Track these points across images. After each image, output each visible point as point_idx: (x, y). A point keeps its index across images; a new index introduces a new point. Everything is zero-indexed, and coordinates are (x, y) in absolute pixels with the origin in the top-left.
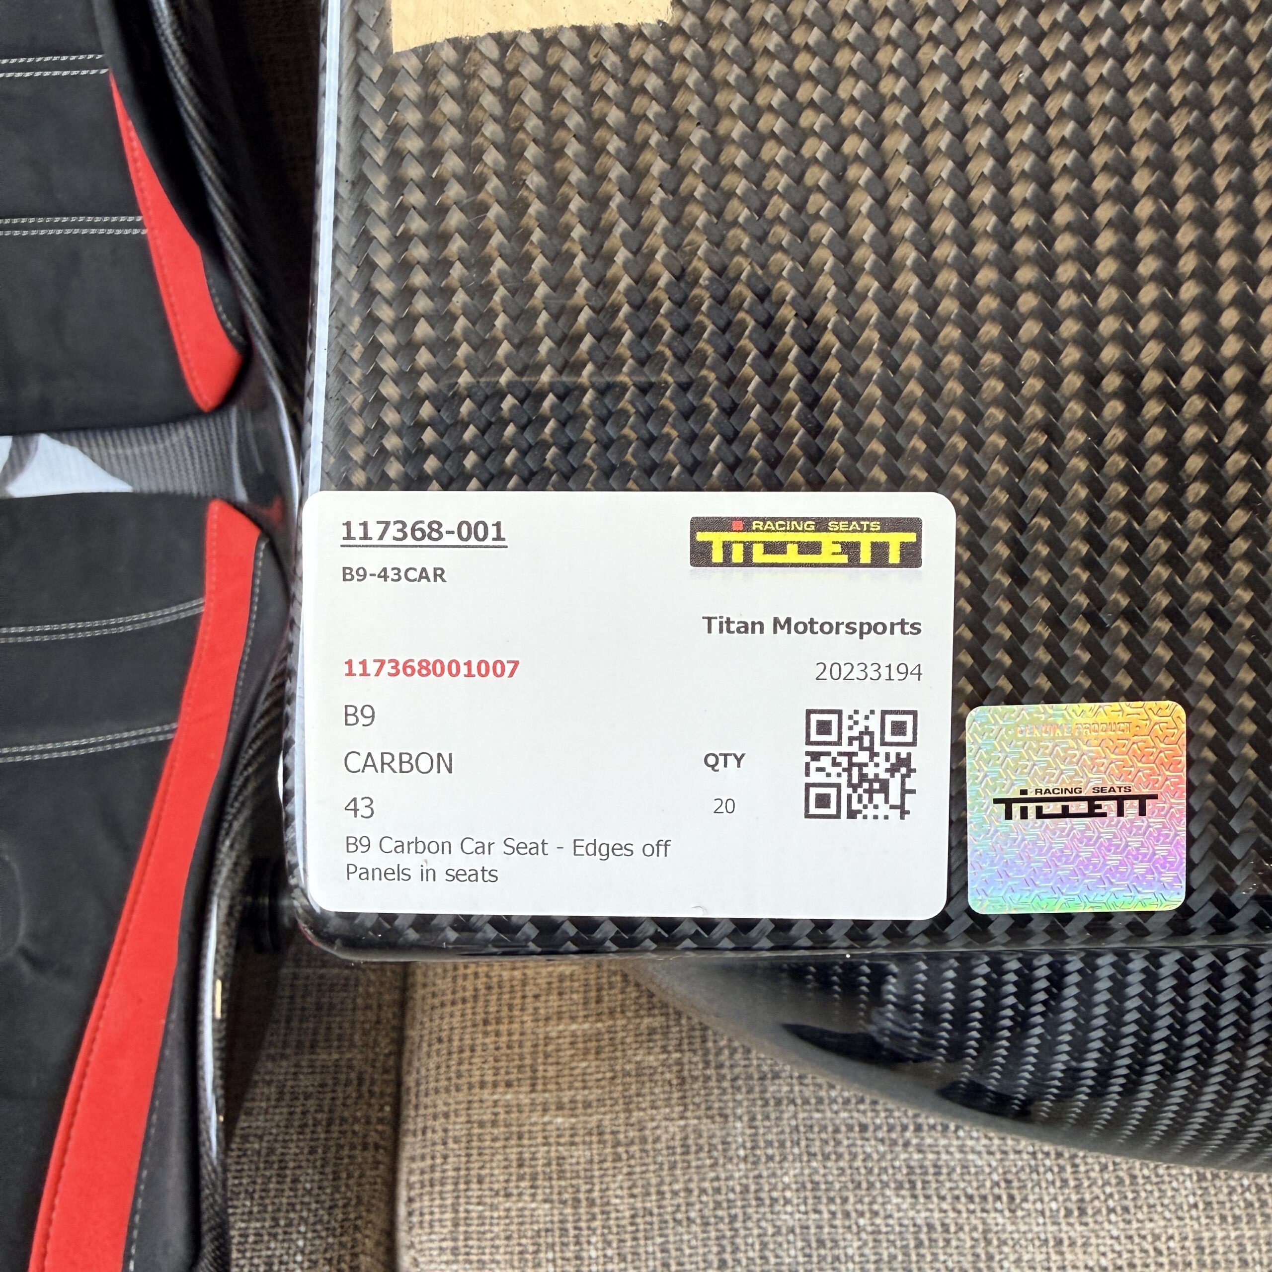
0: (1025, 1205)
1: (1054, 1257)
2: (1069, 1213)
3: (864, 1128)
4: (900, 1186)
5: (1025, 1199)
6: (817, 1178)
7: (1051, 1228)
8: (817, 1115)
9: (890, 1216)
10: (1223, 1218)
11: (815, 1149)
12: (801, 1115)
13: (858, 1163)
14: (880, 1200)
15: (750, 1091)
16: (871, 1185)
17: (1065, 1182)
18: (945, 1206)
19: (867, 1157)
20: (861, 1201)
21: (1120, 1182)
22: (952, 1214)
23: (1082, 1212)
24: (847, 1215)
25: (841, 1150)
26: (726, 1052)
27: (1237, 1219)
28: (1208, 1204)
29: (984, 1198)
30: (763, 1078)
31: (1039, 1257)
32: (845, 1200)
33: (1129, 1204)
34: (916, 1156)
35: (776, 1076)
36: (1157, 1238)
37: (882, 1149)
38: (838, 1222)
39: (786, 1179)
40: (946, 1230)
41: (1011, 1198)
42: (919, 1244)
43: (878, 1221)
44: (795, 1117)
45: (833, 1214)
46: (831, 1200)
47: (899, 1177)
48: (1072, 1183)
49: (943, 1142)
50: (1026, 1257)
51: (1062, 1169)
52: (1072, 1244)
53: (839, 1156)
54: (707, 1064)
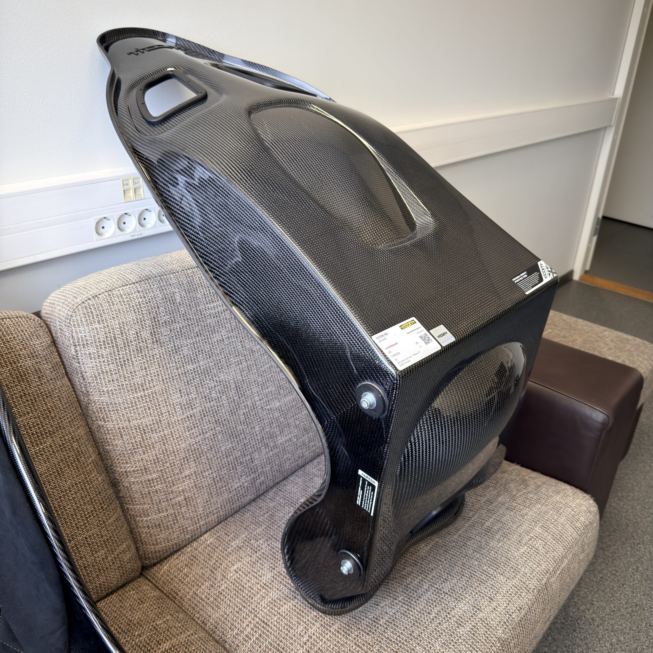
0: (482, 608)
1: (497, 613)
2: (490, 602)
3: (440, 624)
4: (458, 627)
5: (481, 607)
6: (443, 642)
7: (490, 608)
8: (429, 631)
9: (463, 634)
10: (513, 578)
11: (436, 637)
12: (426, 634)
13: (446, 631)
14: (458, 633)
15: (412, 639)
16: (453, 633)
17: (483, 597)
18: (470, 622)
19: (447, 628)
20: (455, 637)
21: (491, 588)
22: (472, 623)
23: (492, 599)
24: (456, 643)
25: (440, 632)
26: (398, 638)
27: (515, 576)
28: (508, 578)
29: (474, 614)
30: (411, 635)
31: (495, 615)
32: (452, 640)
33: (497, 590)
34: (454, 619)
35: (413, 632)
36: (508, 592)
37: (447, 624)
38: (456, 646)
39: (438, 648)
40: (475, 627)
41: (478, 609)
42: (474, 634)
43: (462, 638)
44: (425, 635)
45: (453, 645)
46: (450, 643)
47: (456, 625)
48: (484, 596)
49: (456, 611)
50: (493, 618)
51: (480, 595)
52: (497, 607)
53: (442, 634)
54: (397, 644)
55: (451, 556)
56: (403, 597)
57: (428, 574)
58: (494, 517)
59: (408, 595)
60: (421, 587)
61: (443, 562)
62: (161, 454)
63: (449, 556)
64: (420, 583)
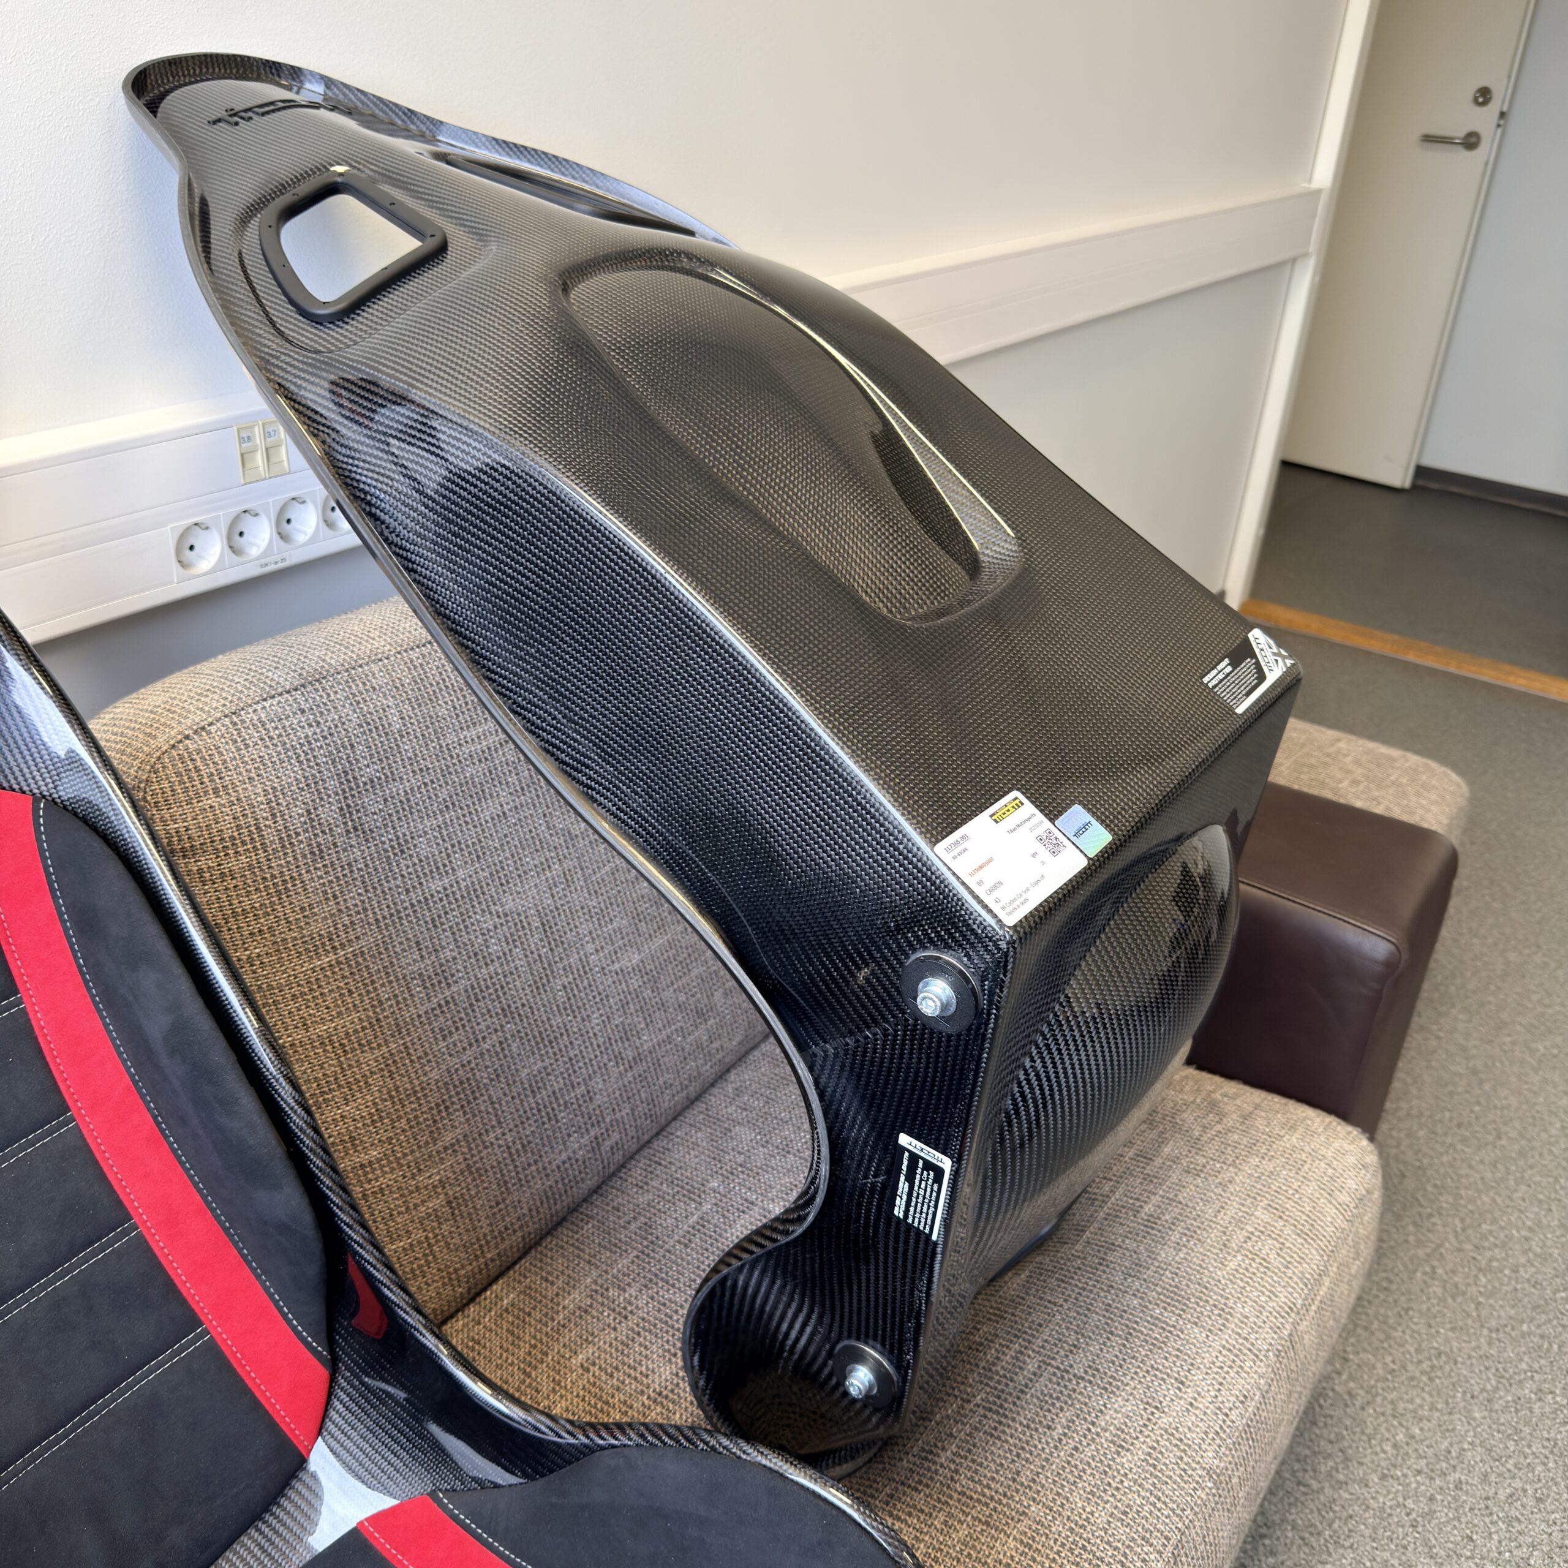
0: (1164, 1404)
1: (1197, 1412)
2: (1180, 1390)
3: (1076, 1449)
4: (1118, 1453)
5: (1161, 1402)
6: (1088, 1490)
7: (1182, 1402)
8: (1054, 1467)
9: (1131, 1468)
10: (1220, 1330)
11: (1072, 1480)
12: (1049, 1475)
13: (1093, 1464)
14: (1119, 1467)
15: (1017, 1491)
16: (1109, 1466)
17: (1163, 1379)
18: (1142, 1440)
19: (1093, 1458)
20: (1114, 1477)
21: (1177, 1357)
22: (1148, 1440)
23: (1182, 1383)
24: (1117, 1489)
25: (1080, 1467)
26: (986, 1490)
27: (1224, 1325)
28: (1210, 1331)
29: (1149, 1420)
30: (1014, 1480)
31: (1193, 1419)
32: (1109, 1484)
33: (1190, 1361)
34: (1107, 1434)
35: (1018, 1473)
36: (1214, 1363)
37: (1093, 1447)
38: (1119, 1497)
39: (1079, 1505)
40: (1154, 1448)
41: (1156, 1408)
42: (1154, 1467)
43: (1130, 1476)
44: (1047, 1477)
45: (1113, 1495)
46: (1105, 1491)
47: (1113, 1450)
48: (1165, 1377)
49: (1108, 1418)
50: (1190, 1424)
51: (1155, 1376)
52: (1195, 1399)
53: (1084, 1471)
54: (987, 1505)
55: (1077, 1290)
56: (984, 1396)
57: (1033, 1336)
58: (1161, 1192)
59: (996, 1389)
60: (1021, 1368)
61: (1061, 1306)
62: (386, 1100)
63: (1073, 1291)
64: (1017, 1359)
